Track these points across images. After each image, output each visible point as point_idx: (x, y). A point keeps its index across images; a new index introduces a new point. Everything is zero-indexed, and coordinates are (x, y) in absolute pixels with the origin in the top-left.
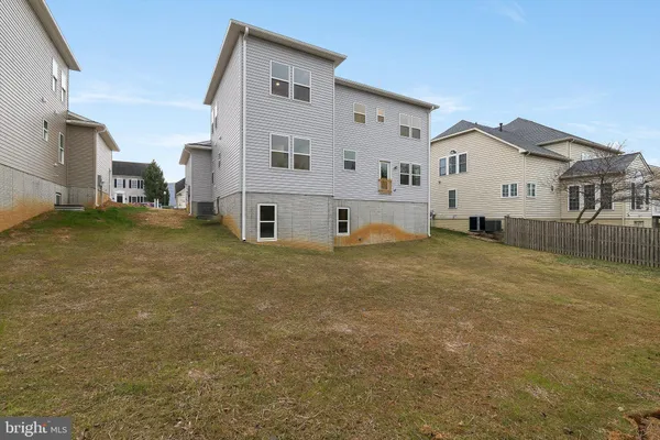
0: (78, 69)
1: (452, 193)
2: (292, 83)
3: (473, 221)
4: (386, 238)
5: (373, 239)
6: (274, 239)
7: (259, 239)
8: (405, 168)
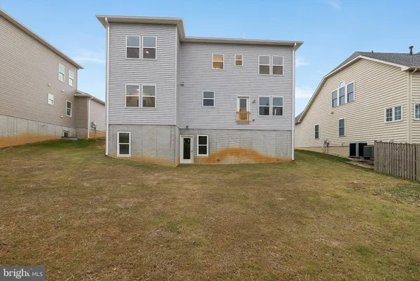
0: (81, 68)
1: (342, 122)
2: (141, 47)
3: (352, 146)
4: (244, 160)
5: (231, 160)
6: (129, 156)
7: (119, 155)
8: (264, 101)
